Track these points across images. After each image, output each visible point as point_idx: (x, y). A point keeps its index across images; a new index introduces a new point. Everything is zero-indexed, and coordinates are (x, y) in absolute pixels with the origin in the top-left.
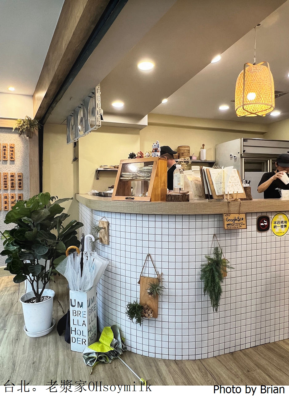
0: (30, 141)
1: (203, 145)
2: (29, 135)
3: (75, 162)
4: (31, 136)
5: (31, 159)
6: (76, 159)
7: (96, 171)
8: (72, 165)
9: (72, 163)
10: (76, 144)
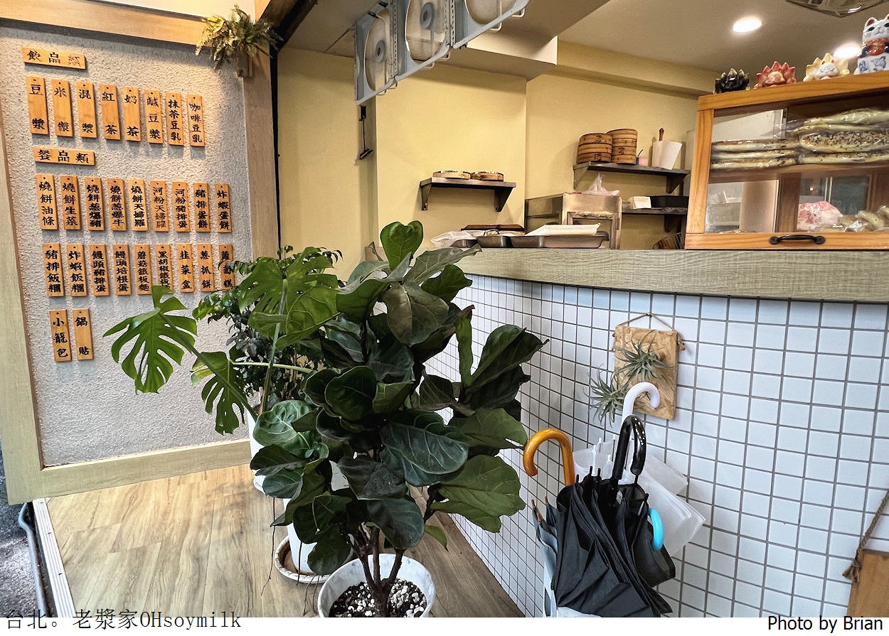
0: (247, 90)
1: (662, 131)
2: (245, 71)
3: (365, 163)
4: (251, 74)
5: (254, 146)
6: (367, 153)
7: (422, 187)
8: (356, 170)
9: (356, 165)
10: (366, 112)
